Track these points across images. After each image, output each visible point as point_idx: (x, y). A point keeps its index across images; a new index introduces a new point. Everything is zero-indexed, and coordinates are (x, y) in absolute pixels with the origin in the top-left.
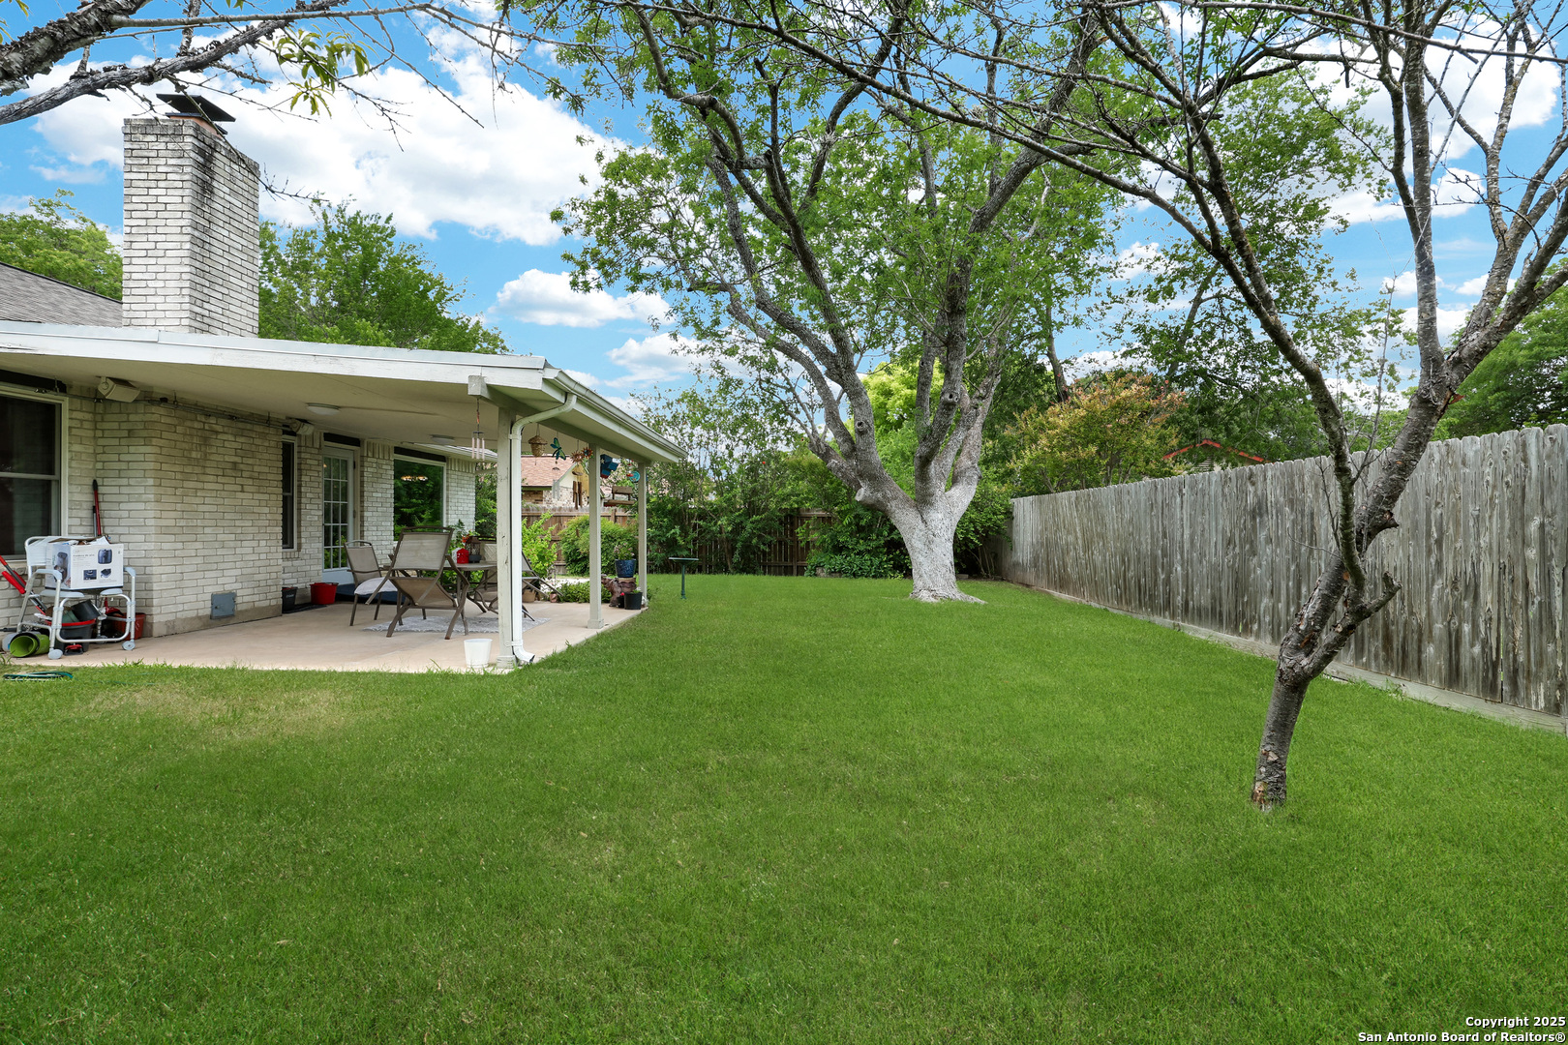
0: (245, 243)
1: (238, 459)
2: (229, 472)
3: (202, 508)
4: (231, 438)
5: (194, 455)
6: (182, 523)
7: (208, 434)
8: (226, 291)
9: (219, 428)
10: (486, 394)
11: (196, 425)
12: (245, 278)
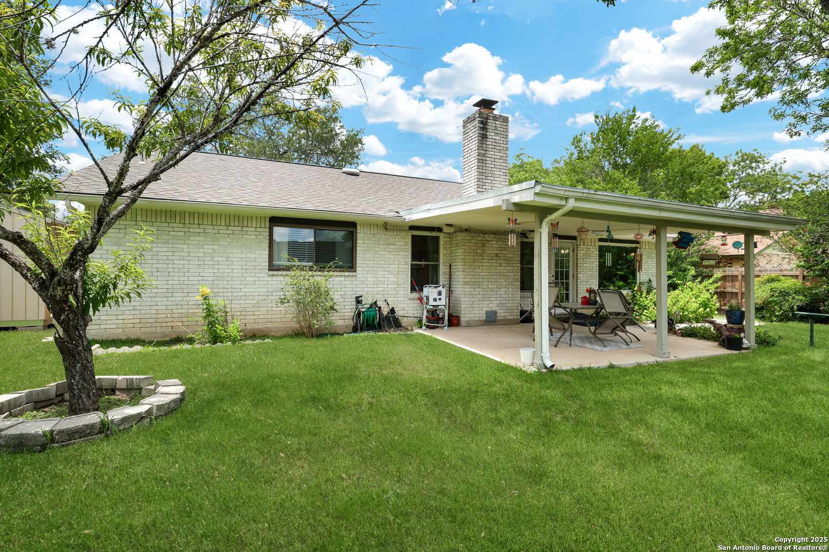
0: (501, 155)
1: (498, 252)
2: (494, 258)
3: (481, 274)
4: (495, 243)
5: (478, 251)
6: (473, 280)
7: (485, 242)
8: (493, 179)
9: (489, 239)
10: (512, 208)
11: (480, 239)
12: (502, 170)
